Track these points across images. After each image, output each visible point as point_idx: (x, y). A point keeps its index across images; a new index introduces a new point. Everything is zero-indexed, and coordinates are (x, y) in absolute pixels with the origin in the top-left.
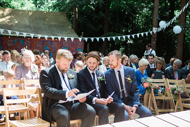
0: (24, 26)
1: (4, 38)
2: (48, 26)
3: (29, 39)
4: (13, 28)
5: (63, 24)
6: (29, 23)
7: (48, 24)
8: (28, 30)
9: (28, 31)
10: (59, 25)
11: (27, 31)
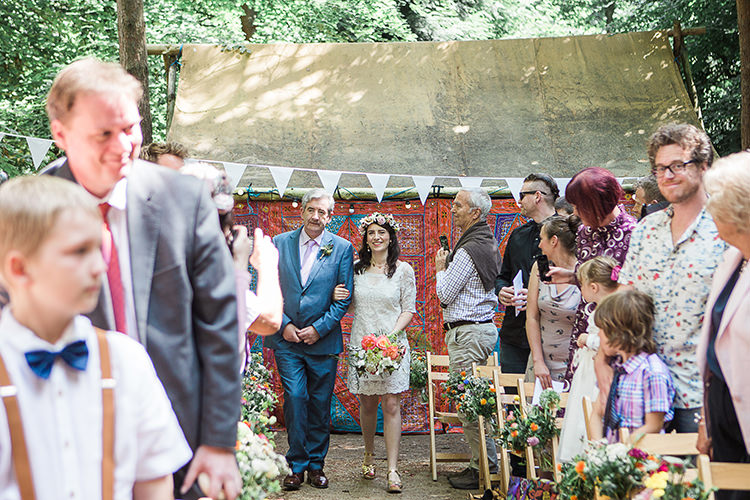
0: (403, 134)
1: (265, 209)
2: (546, 123)
3: (408, 207)
4: (336, 152)
5: (640, 106)
6: (435, 114)
7: (549, 110)
8: (421, 155)
9: (417, 159)
10: (618, 115)
11: (410, 162)
